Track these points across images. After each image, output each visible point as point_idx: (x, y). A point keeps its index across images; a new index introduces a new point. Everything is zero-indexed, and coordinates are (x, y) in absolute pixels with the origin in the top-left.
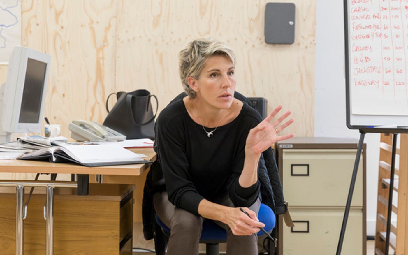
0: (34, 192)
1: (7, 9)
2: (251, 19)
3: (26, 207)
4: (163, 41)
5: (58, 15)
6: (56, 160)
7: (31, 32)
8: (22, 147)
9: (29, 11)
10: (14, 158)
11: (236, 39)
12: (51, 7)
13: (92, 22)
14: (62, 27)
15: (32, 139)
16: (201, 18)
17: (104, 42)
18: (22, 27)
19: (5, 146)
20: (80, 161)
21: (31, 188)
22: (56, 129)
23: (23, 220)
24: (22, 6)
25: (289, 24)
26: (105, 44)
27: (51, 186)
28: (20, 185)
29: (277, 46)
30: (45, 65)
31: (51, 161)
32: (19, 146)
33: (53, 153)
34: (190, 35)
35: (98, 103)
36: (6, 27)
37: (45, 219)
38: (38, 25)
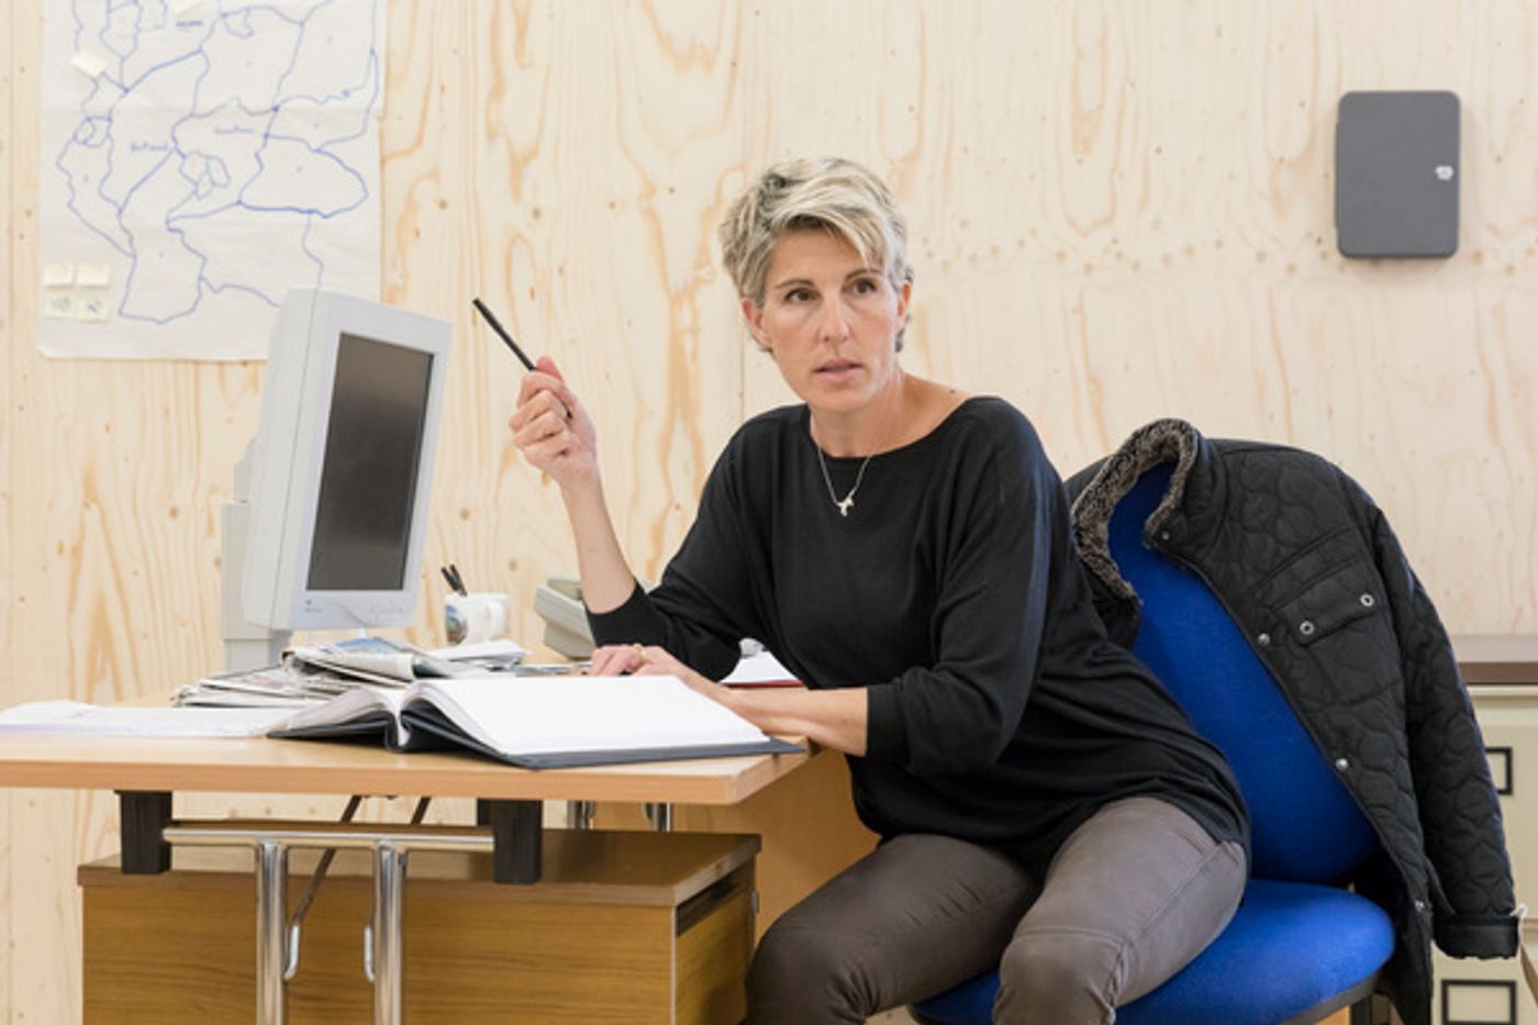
0: (331, 871)
1: (328, 149)
2: (1282, 160)
3: (296, 931)
4: (930, 255)
5: (519, 165)
6: (411, 741)
7: (417, 233)
8: (304, 688)
9: (408, 152)
10: (256, 733)
11: (1219, 244)
12: (492, 136)
13: (650, 190)
14: (536, 213)
15: (343, 657)
16: (1080, 162)
17: (698, 265)
18: (383, 216)
19: (245, 681)
20: (496, 747)
21: (321, 853)
22: (488, 611)
23: (285, 984)
24: (381, 137)
25: (1435, 176)
26: (703, 273)
27: (388, 844)
28: (271, 842)
29: (1389, 267)
30: (427, 359)
31: (393, 745)
32: (292, 685)
33: (397, 714)
34: (1034, 233)
35: (678, 507)
36: (325, 217)
37: (371, 976)
38: (443, 205)
